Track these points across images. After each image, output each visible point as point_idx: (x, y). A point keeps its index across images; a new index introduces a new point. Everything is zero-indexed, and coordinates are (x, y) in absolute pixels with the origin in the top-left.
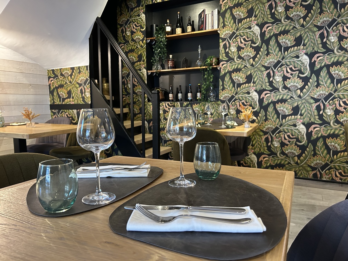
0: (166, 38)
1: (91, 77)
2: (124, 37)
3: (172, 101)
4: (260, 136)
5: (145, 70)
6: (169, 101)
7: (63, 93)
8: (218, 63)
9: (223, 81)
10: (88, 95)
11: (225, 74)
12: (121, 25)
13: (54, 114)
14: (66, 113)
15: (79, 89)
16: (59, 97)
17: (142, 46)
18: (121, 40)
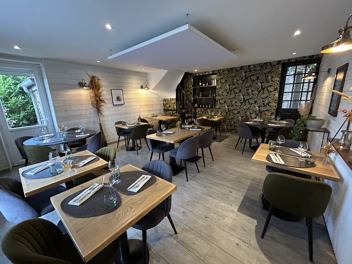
0: (200, 87)
1: (176, 102)
2: (186, 86)
3: (201, 108)
4: (228, 120)
5: (192, 98)
6: (200, 108)
7: (168, 106)
8: (216, 97)
9: (217, 102)
10: (175, 107)
11: (218, 100)
12: (185, 82)
13: (165, 112)
14: (168, 112)
15: (173, 105)
16: (166, 107)
17: (191, 90)
18: (185, 87)
